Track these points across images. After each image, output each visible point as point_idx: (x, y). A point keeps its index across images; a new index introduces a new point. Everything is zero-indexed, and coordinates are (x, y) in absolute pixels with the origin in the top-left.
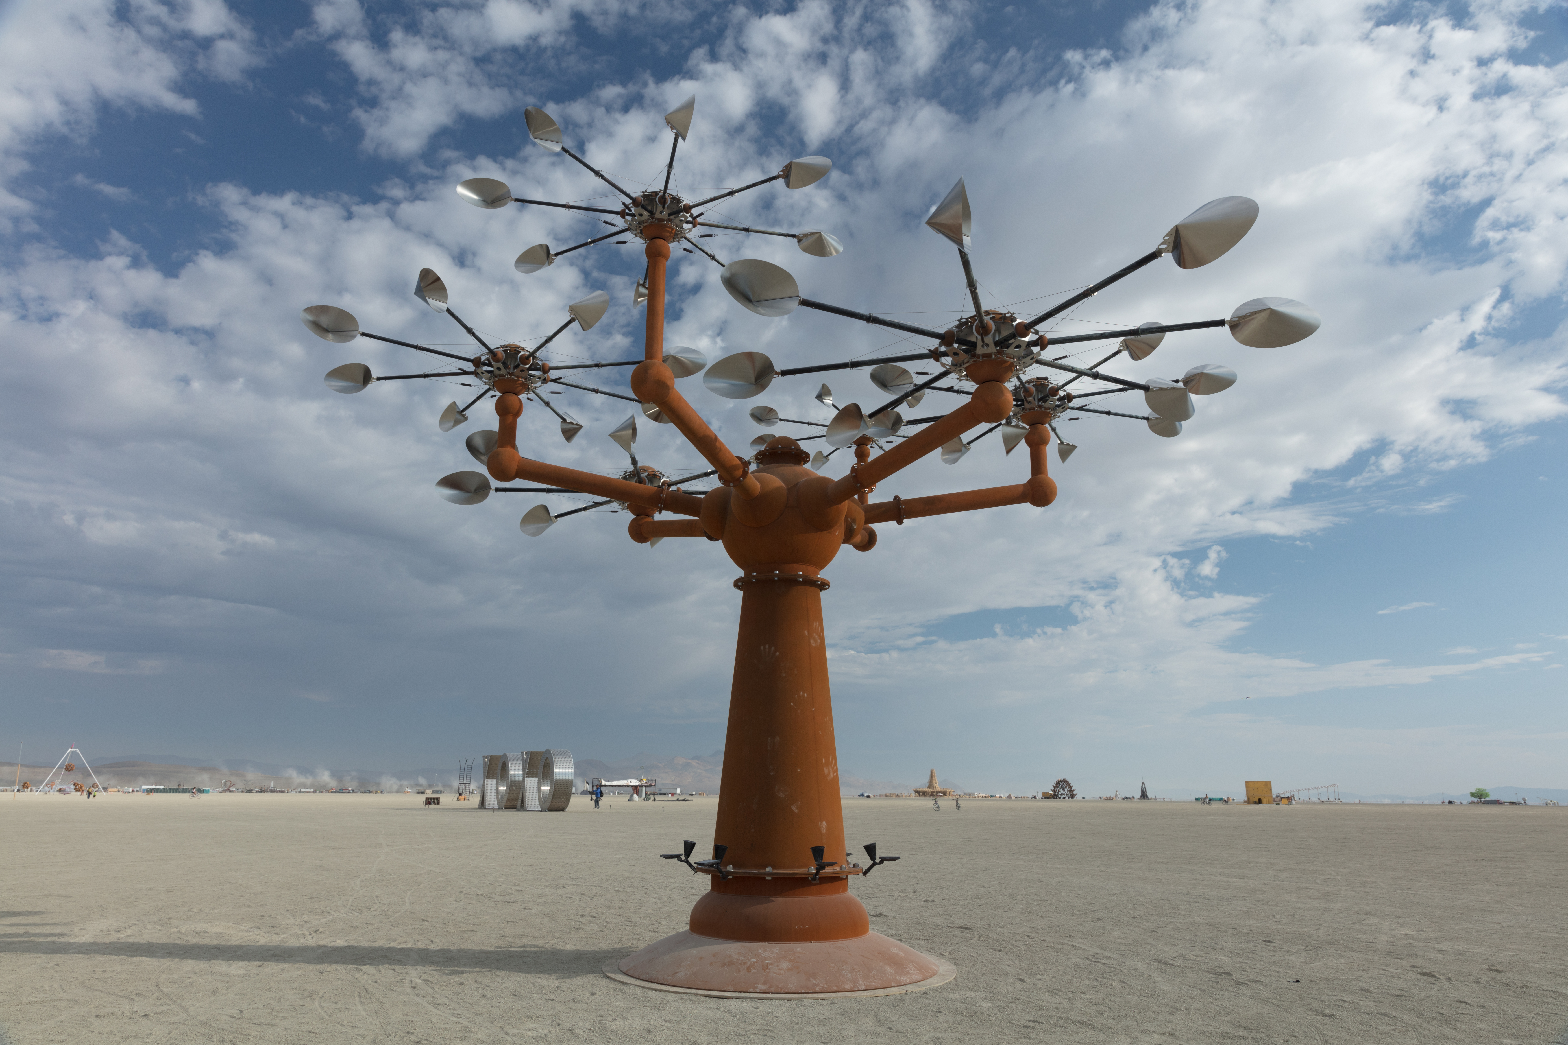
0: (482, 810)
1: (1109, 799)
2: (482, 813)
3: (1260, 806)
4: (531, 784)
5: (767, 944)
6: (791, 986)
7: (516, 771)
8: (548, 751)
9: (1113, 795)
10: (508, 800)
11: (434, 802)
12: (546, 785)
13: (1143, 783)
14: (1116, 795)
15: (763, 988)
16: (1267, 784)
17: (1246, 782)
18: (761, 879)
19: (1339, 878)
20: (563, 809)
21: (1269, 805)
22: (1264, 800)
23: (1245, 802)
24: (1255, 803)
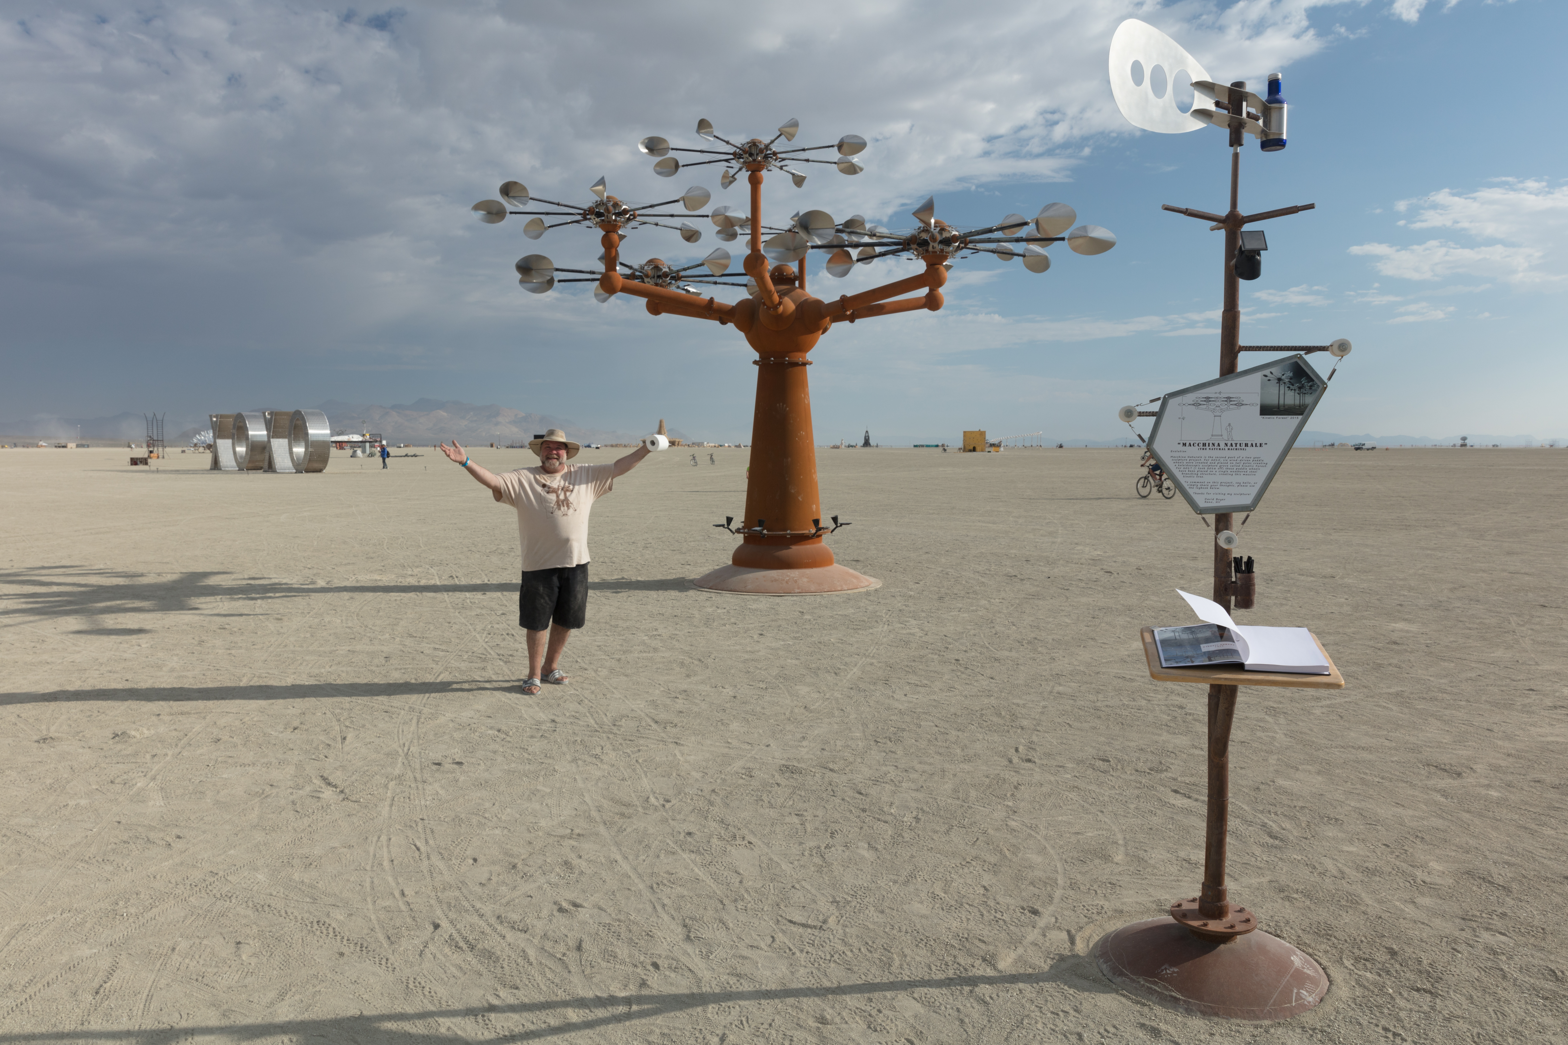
0: (216, 472)
1: (836, 447)
2: (216, 476)
3: (974, 453)
4: (279, 446)
5: (790, 570)
6: (813, 589)
7: (257, 432)
8: (298, 413)
9: (839, 444)
10: (250, 462)
11: (141, 462)
12: (299, 446)
13: (867, 432)
14: (842, 444)
15: (799, 591)
16: (982, 434)
17: (964, 432)
18: (784, 537)
19: (1056, 521)
20: (320, 471)
21: (982, 453)
22: (978, 448)
23: (960, 449)
24: (970, 451)
